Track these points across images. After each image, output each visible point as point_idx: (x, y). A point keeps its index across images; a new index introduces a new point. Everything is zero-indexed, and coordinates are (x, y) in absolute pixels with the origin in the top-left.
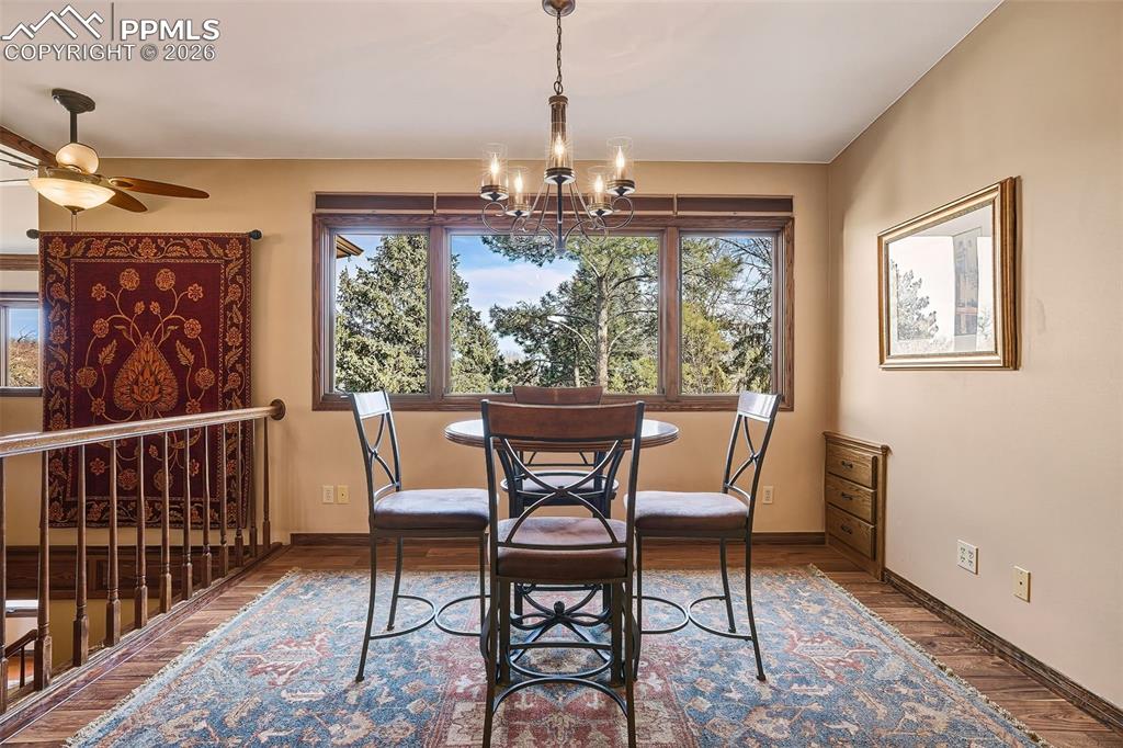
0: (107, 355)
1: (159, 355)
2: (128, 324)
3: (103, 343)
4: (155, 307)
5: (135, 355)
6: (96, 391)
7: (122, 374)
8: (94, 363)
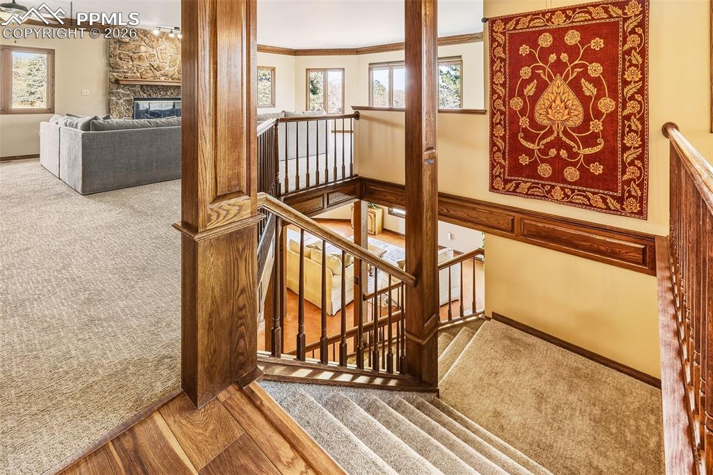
0: (530, 90)
1: (567, 89)
2: (544, 69)
3: (526, 83)
4: (564, 57)
5: (549, 89)
6: (523, 112)
7: (541, 102)
8: (521, 95)
